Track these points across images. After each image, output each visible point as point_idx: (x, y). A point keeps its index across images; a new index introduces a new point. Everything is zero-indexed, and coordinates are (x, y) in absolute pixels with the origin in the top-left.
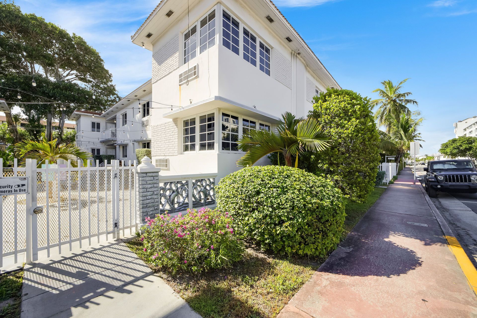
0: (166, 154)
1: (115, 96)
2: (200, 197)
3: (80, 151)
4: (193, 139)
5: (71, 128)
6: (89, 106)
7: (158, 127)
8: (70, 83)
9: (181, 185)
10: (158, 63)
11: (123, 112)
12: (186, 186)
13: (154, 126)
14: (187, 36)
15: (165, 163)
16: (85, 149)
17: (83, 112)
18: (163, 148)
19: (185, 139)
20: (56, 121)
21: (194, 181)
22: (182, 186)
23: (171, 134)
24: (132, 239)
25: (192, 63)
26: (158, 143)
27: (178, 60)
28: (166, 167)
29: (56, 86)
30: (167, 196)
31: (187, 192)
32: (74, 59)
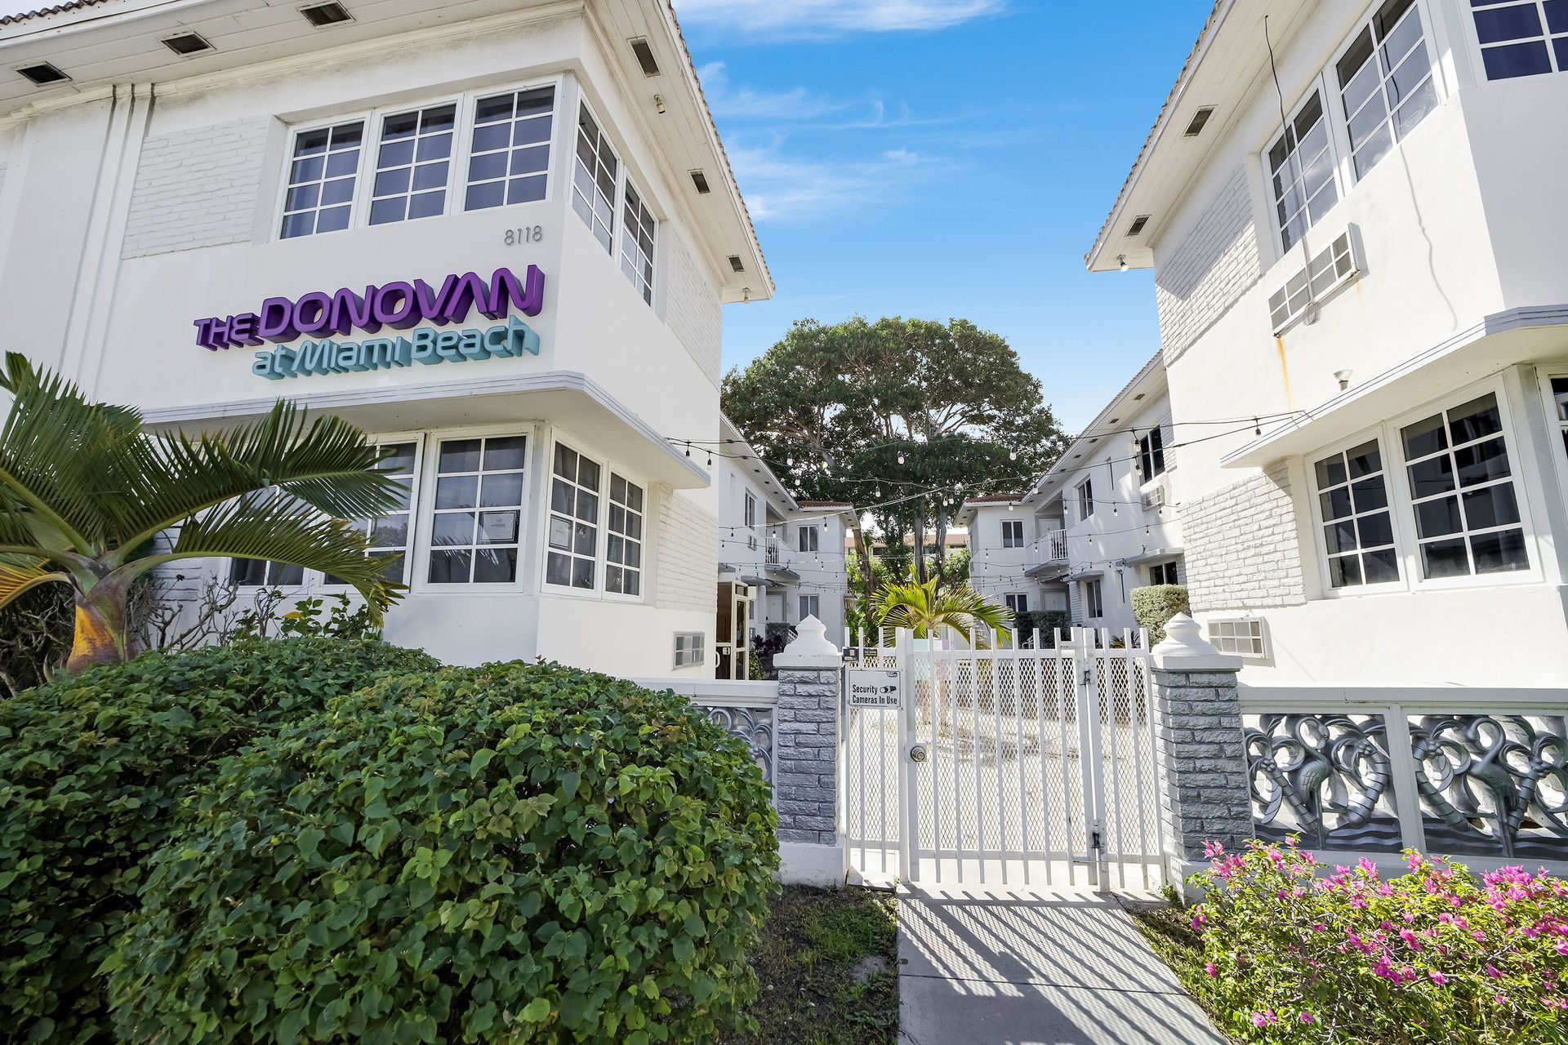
0: (1249, 602)
1: (1054, 437)
2: (1470, 803)
3: (985, 604)
4: (1378, 530)
5: (958, 546)
6: (992, 481)
7: (1203, 506)
8: (951, 436)
9: (1345, 730)
10: (1177, 295)
11: (1079, 478)
12: (1371, 739)
13: (1191, 505)
14: (1279, 154)
15: (1254, 636)
16: (992, 597)
17: (981, 500)
18: (1235, 580)
19: (1333, 533)
20: (931, 533)
21: (1417, 720)
22: (1349, 735)
23: (1264, 524)
24: (1153, 905)
25: (1321, 235)
26: (1211, 561)
27: (1256, 249)
28: (1257, 649)
29: (926, 451)
30: (1281, 771)
31: (1380, 768)
32: (956, 377)
